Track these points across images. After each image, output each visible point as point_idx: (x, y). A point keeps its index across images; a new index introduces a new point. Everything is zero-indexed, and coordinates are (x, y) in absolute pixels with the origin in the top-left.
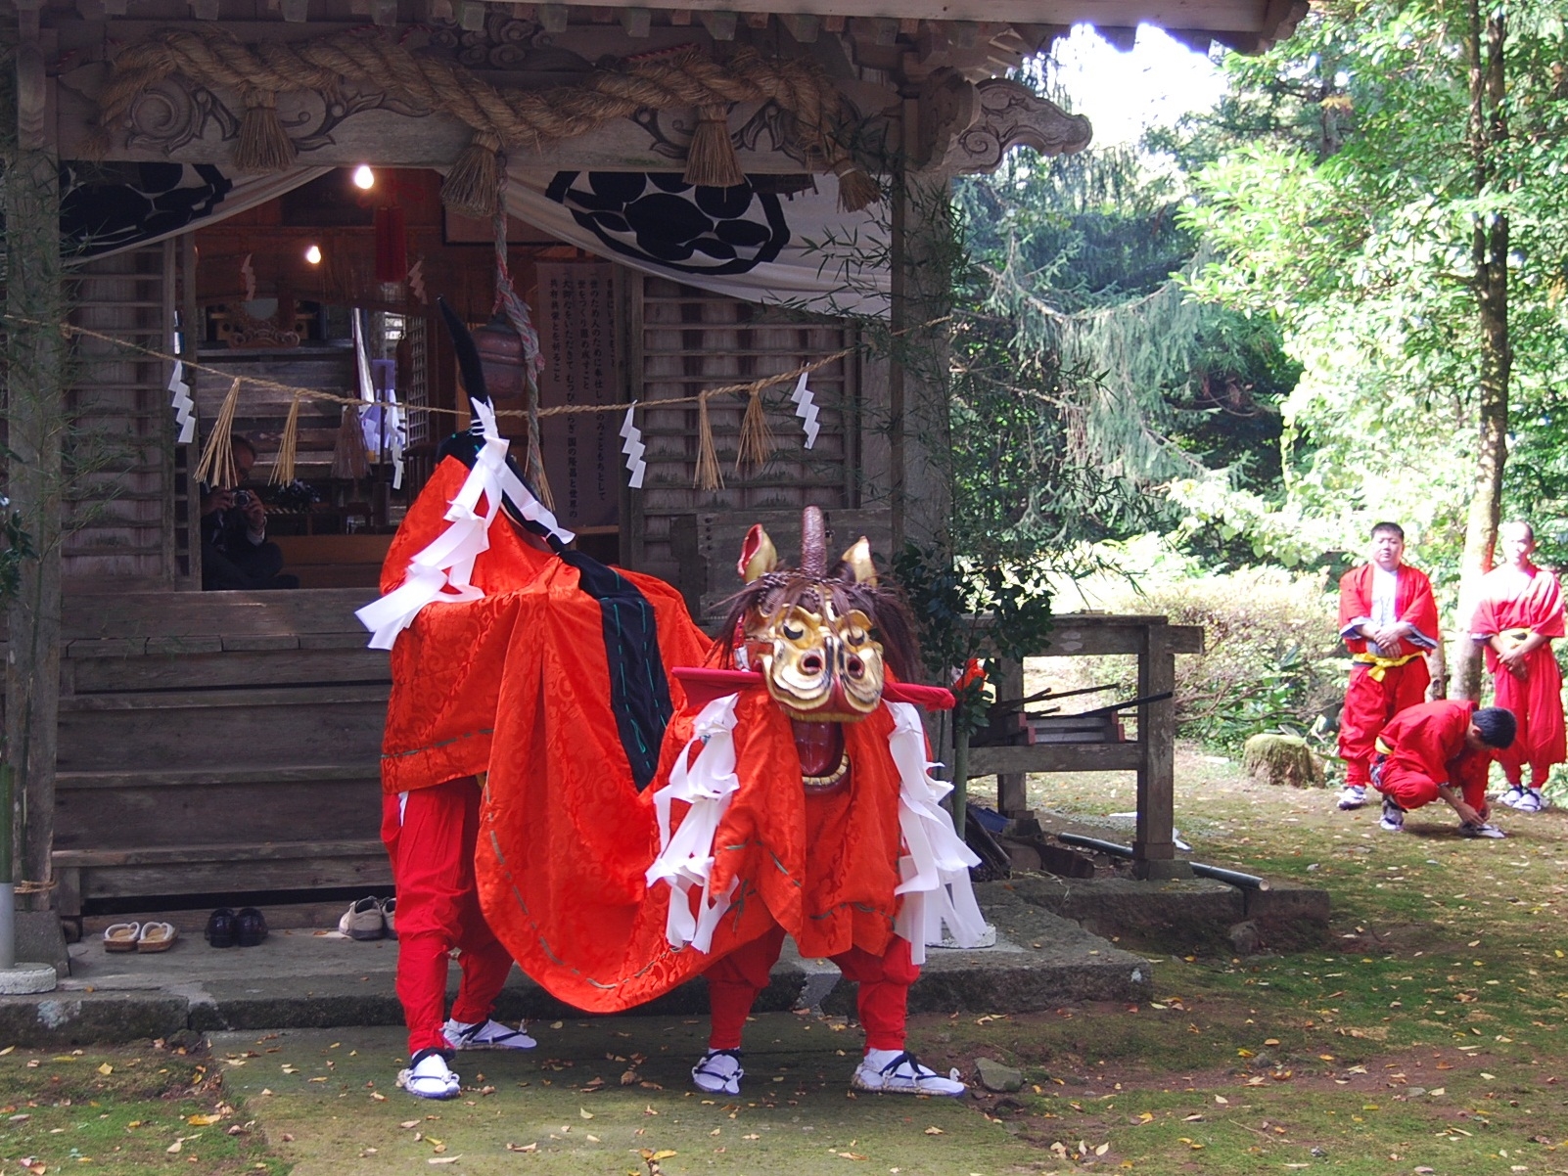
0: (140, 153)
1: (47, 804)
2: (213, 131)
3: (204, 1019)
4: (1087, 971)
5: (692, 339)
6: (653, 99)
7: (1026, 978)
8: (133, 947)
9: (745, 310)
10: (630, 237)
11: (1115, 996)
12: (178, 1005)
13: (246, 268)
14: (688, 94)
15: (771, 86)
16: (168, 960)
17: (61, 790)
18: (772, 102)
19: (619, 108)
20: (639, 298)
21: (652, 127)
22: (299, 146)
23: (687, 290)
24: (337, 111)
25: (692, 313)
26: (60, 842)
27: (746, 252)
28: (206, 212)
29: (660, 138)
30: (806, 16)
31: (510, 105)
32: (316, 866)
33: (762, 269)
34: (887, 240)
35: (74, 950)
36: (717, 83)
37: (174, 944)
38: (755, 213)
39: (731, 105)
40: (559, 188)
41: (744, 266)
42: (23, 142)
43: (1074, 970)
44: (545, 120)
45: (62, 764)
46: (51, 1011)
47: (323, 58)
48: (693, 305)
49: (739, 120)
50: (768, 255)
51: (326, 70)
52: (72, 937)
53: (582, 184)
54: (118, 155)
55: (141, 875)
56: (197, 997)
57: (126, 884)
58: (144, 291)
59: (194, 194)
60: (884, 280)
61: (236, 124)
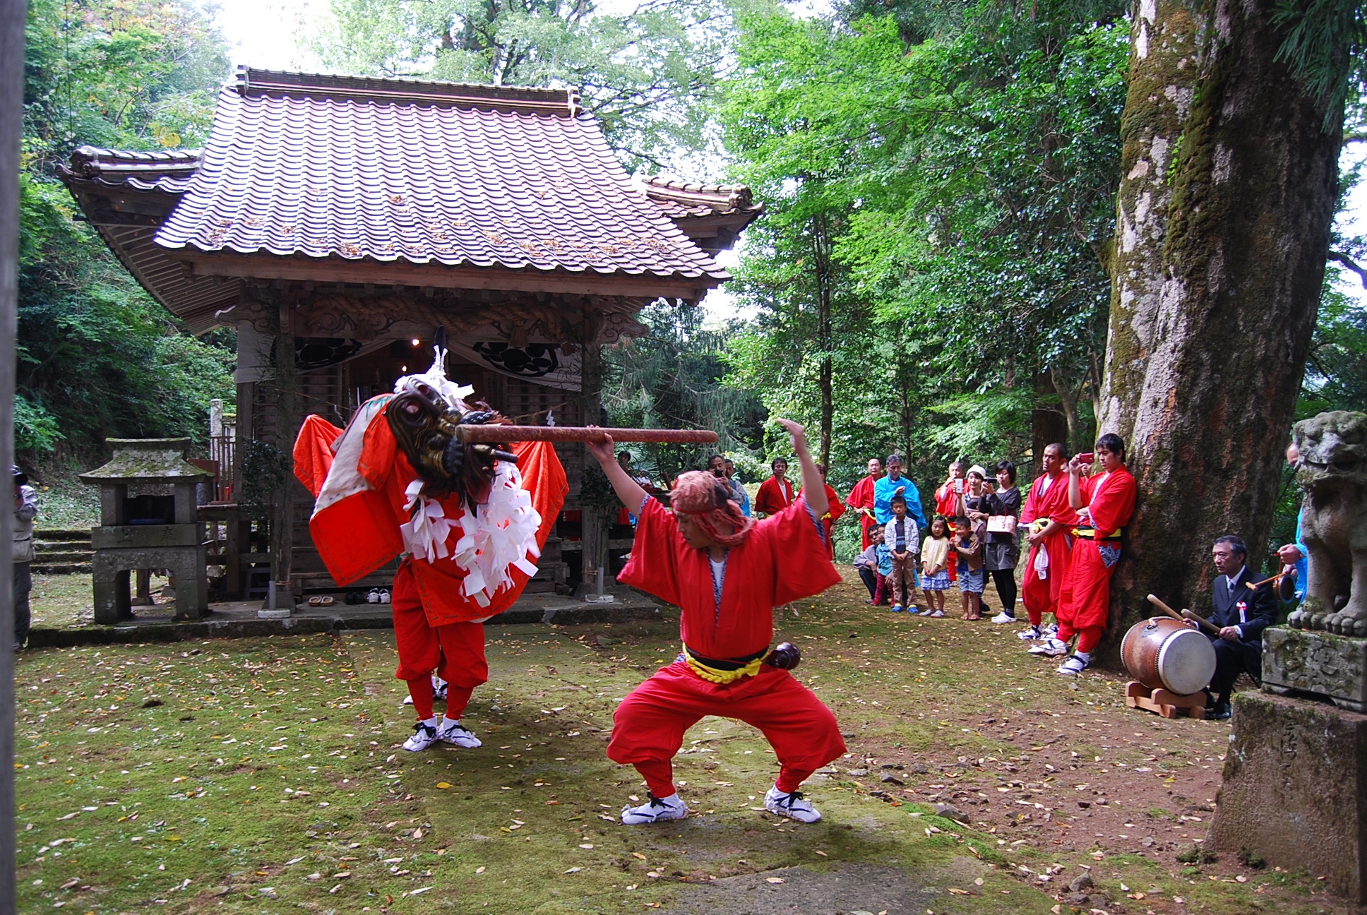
0: (323, 335)
1: (289, 555)
2: (348, 327)
3: (339, 626)
4: (640, 609)
5: (524, 399)
6: (498, 319)
7: (620, 611)
8: (319, 604)
9: (543, 389)
10: (502, 363)
11: (650, 618)
12: (331, 621)
13: (377, 373)
14: (510, 317)
15: (538, 314)
16: (331, 608)
17: (294, 552)
18: (539, 320)
19: (486, 321)
20: (506, 385)
21: (499, 327)
22: (377, 333)
23: (522, 382)
24: (391, 321)
25: (524, 390)
26: (293, 571)
27: (543, 369)
28: (353, 354)
29: (501, 331)
30: (542, 293)
31: (449, 320)
32: (384, 578)
33: (548, 375)
34: (580, 365)
35: (298, 606)
36: (520, 313)
37: (333, 604)
38: (547, 356)
39: (525, 321)
40: (477, 347)
41: (543, 374)
42: (282, 331)
43: (636, 609)
44: (461, 325)
45: (295, 544)
46: (287, 623)
47: (387, 304)
48: (525, 387)
49: (528, 325)
50: (551, 370)
51: (387, 308)
52: (297, 602)
53: (486, 345)
54: (315, 335)
55: (323, 581)
56: (337, 618)
57: (317, 584)
58: (331, 381)
59: (349, 348)
60: (579, 379)
61: (356, 325)
